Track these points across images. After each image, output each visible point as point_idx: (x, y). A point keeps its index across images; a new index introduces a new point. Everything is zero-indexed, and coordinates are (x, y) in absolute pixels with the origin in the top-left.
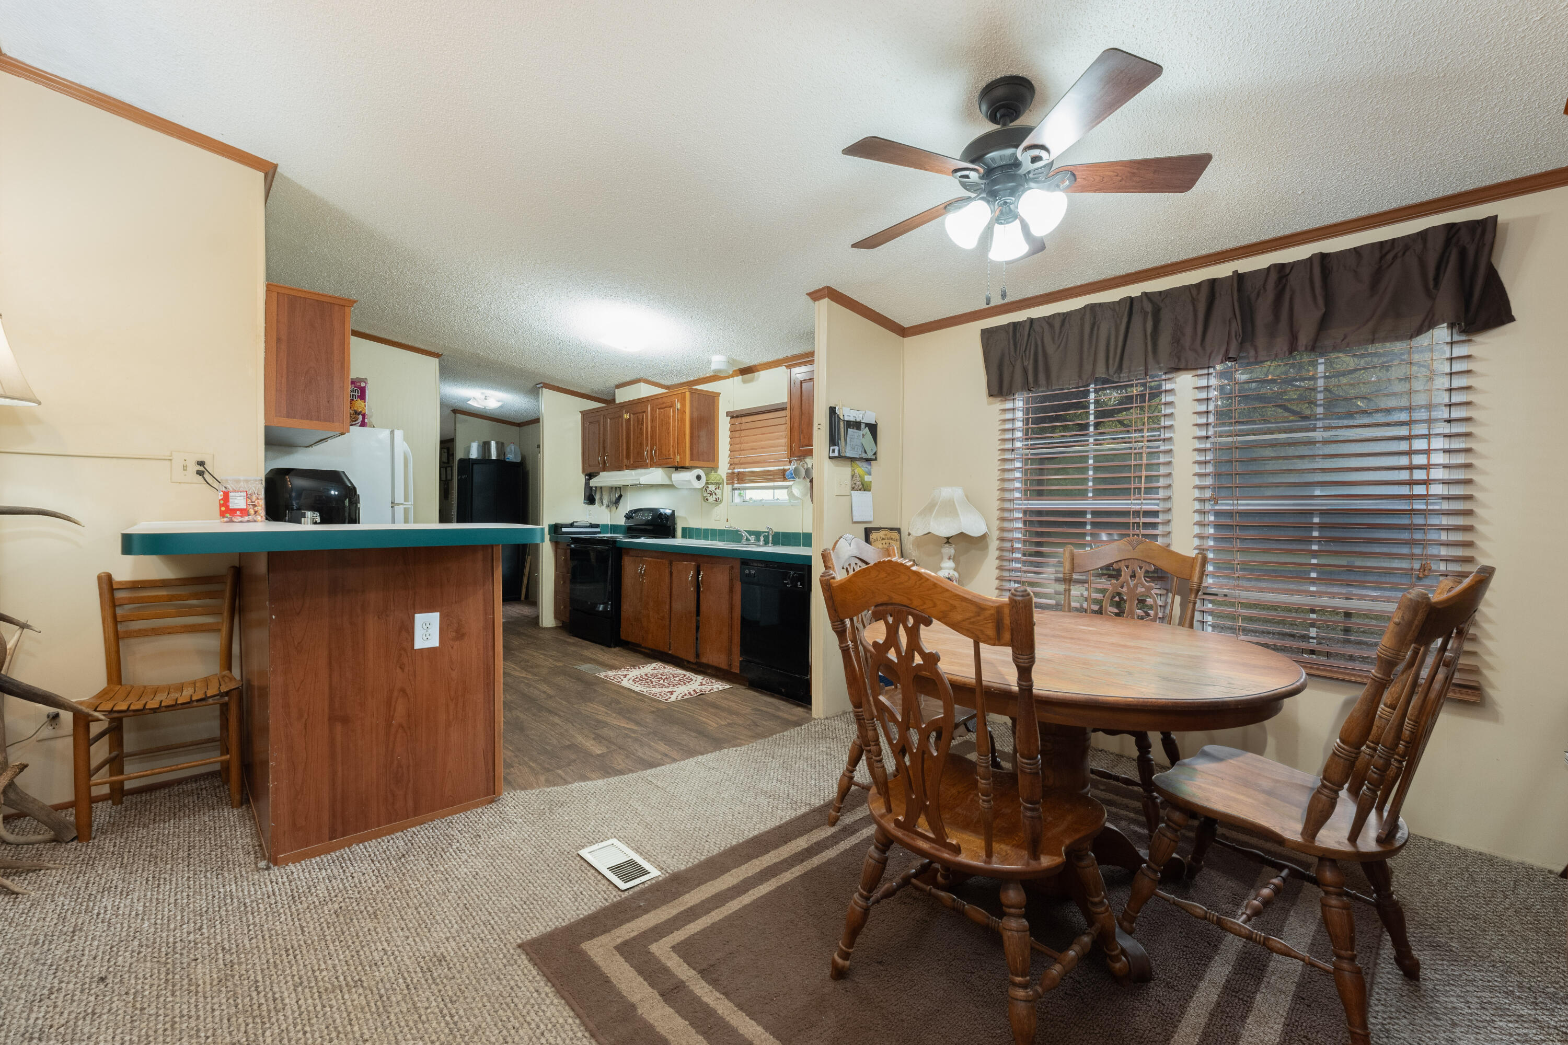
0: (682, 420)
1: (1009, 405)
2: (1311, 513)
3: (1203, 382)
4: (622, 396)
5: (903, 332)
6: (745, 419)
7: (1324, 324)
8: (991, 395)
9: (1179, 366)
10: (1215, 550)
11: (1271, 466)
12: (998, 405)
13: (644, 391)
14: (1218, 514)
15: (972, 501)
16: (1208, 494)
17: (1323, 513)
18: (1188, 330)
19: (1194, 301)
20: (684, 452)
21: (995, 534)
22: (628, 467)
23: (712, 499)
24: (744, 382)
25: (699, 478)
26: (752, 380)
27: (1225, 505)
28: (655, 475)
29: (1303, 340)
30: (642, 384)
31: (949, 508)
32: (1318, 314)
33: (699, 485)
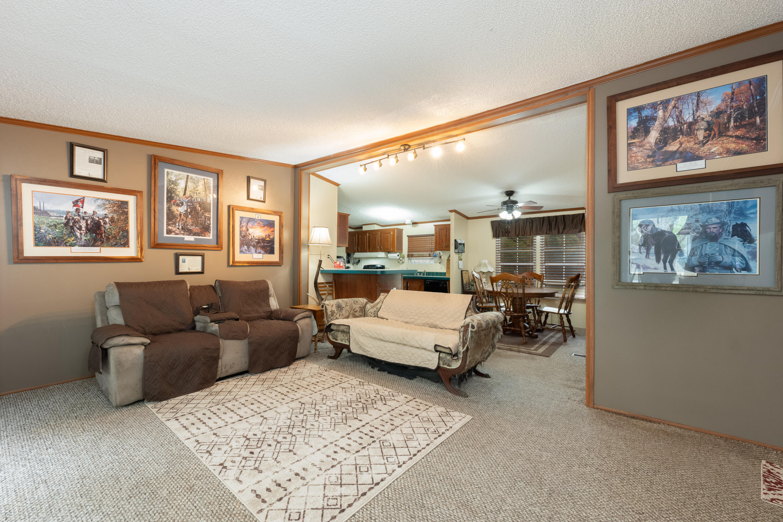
0: (394, 238)
1: (498, 240)
2: (563, 266)
3: (542, 238)
4: (365, 228)
5: (468, 218)
6: (414, 238)
7: (564, 229)
8: (493, 237)
9: (537, 234)
10: (545, 274)
11: (555, 256)
12: (495, 240)
13: (376, 228)
14: (545, 266)
15: (490, 264)
16: (544, 262)
17: (565, 266)
18: (539, 227)
19: (540, 221)
20: (394, 248)
21: (495, 271)
22: (369, 251)
23: (401, 262)
24: (413, 226)
25: (398, 255)
26: (416, 226)
27: (546, 264)
28: (382, 254)
29: (561, 231)
30: (375, 225)
31: (485, 265)
32: (563, 226)
33: (398, 258)
